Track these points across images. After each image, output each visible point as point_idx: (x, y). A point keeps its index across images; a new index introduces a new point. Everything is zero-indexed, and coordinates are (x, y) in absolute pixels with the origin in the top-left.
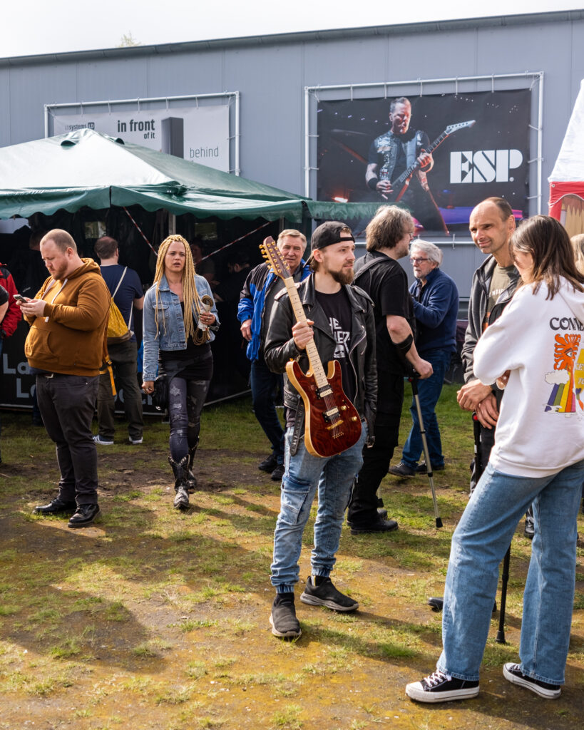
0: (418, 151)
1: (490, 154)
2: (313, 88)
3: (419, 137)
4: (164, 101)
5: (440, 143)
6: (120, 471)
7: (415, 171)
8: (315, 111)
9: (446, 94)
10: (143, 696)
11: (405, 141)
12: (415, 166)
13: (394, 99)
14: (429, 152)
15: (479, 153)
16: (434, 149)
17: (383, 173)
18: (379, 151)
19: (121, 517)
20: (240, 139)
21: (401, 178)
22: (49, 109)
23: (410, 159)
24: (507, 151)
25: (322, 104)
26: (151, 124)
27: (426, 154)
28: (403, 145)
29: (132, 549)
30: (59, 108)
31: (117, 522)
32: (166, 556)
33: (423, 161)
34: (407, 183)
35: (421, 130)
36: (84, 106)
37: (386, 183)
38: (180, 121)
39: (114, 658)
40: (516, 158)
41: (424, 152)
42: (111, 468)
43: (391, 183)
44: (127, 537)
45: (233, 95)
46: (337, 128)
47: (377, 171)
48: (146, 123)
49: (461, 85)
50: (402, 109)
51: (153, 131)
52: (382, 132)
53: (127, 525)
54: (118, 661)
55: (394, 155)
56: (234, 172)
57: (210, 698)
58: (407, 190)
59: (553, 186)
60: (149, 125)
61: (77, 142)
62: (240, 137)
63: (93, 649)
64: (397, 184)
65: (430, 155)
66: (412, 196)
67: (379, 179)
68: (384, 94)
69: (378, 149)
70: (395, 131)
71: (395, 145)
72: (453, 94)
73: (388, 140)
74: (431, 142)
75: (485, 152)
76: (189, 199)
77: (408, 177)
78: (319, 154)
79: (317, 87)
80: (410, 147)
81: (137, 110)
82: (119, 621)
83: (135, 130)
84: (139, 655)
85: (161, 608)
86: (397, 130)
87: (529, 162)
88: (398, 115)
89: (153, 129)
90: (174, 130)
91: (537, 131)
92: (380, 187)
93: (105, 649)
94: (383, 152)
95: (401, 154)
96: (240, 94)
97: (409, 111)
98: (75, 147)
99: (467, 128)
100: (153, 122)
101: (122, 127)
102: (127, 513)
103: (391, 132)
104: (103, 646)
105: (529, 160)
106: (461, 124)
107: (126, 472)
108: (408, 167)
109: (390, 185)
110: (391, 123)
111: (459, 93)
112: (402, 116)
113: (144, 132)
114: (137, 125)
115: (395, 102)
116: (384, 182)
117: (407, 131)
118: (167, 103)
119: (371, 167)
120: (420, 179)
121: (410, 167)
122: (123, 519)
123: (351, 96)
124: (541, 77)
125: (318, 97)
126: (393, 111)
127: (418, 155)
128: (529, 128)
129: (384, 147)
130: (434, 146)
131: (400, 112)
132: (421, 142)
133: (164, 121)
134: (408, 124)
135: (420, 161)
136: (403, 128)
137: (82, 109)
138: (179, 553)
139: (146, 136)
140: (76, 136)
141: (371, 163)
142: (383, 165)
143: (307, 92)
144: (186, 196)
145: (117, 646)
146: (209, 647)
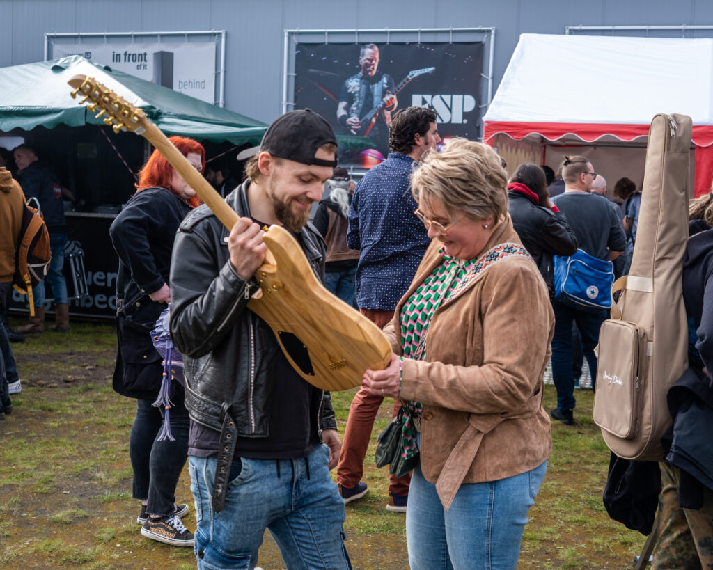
0: (384, 92)
1: (447, 98)
2: (292, 31)
3: (385, 80)
4: (156, 36)
5: (404, 86)
6: (83, 366)
7: (381, 110)
8: (294, 52)
9: (410, 43)
10: (50, 557)
11: (373, 83)
12: (381, 106)
13: (364, 45)
14: (393, 94)
15: (437, 97)
16: (398, 91)
17: (353, 110)
18: (349, 91)
19: (72, 406)
20: (225, 74)
21: (368, 116)
22: (49, 38)
23: (376, 99)
24: (461, 96)
25: (300, 46)
26: (143, 56)
27: (391, 96)
28: (371, 86)
29: (74, 433)
30: (58, 37)
31: (68, 410)
32: (105, 439)
33: (388, 101)
34: (374, 120)
35: (387, 74)
36: (82, 37)
37: (356, 120)
38: (171, 55)
39: (32, 524)
40: (469, 103)
41: (389, 93)
42: (74, 364)
43: (360, 120)
44: (73, 422)
45: (219, 34)
46: (313, 68)
47: (347, 108)
48: (139, 55)
49: (424, 35)
50: (371, 54)
51: (145, 63)
52: (352, 73)
53: (76, 412)
54: (35, 528)
55: (362, 95)
56: (219, 103)
57: (112, 559)
58: (374, 127)
59: (486, 125)
60: (141, 57)
61: (67, 67)
62: (225, 72)
63: (14, 517)
64: (364, 121)
65: (395, 97)
66: (378, 133)
67: (349, 116)
68: (356, 40)
69: (348, 89)
70: (364, 73)
71: (364, 86)
72: (416, 43)
73: (357, 81)
74: (396, 85)
75: (443, 96)
76: (163, 123)
77: (375, 116)
78: (296, 91)
79: (296, 30)
80: (377, 89)
81: (131, 42)
82: (46, 493)
83: (129, 61)
84: (56, 522)
85: (87, 483)
86: (366, 73)
87: (480, 107)
88: (368, 59)
89: (145, 61)
90: (165, 63)
91: (488, 80)
92: (350, 123)
93: (26, 517)
94: (353, 92)
95: (369, 95)
96: (226, 33)
97: (377, 56)
98: (65, 72)
99: (427, 74)
100: (145, 54)
101: (117, 58)
102: (78, 402)
103: (361, 74)
104: (25, 514)
105: (480, 104)
106: (422, 70)
107: (87, 368)
108: (375, 107)
109: (358, 121)
110: (360, 66)
111: (421, 43)
112: (371, 60)
113: (137, 63)
114: (131, 57)
115: (365, 48)
116: (354, 119)
117: (375, 74)
118: (159, 38)
119: (342, 104)
120: (385, 118)
121: (377, 107)
122: (73, 407)
123: (326, 40)
124: (493, 32)
125: (296, 40)
126: (363, 55)
127: (384, 96)
128: (481, 76)
129: (354, 88)
130: (399, 89)
131: (369, 57)
132: (387, 84)
133: (156, 54)
134: (376, 67)
135: (386, 102)
136: (371, 71)
137: (79, 39)
138: (117, 437)
139: (139, 67)
140: (66, 62)
141: (342, 101)
142: (353, 103)
143: (286, 34)
144: (160, 120)
145: (38, 514)
146: (122, 516)
